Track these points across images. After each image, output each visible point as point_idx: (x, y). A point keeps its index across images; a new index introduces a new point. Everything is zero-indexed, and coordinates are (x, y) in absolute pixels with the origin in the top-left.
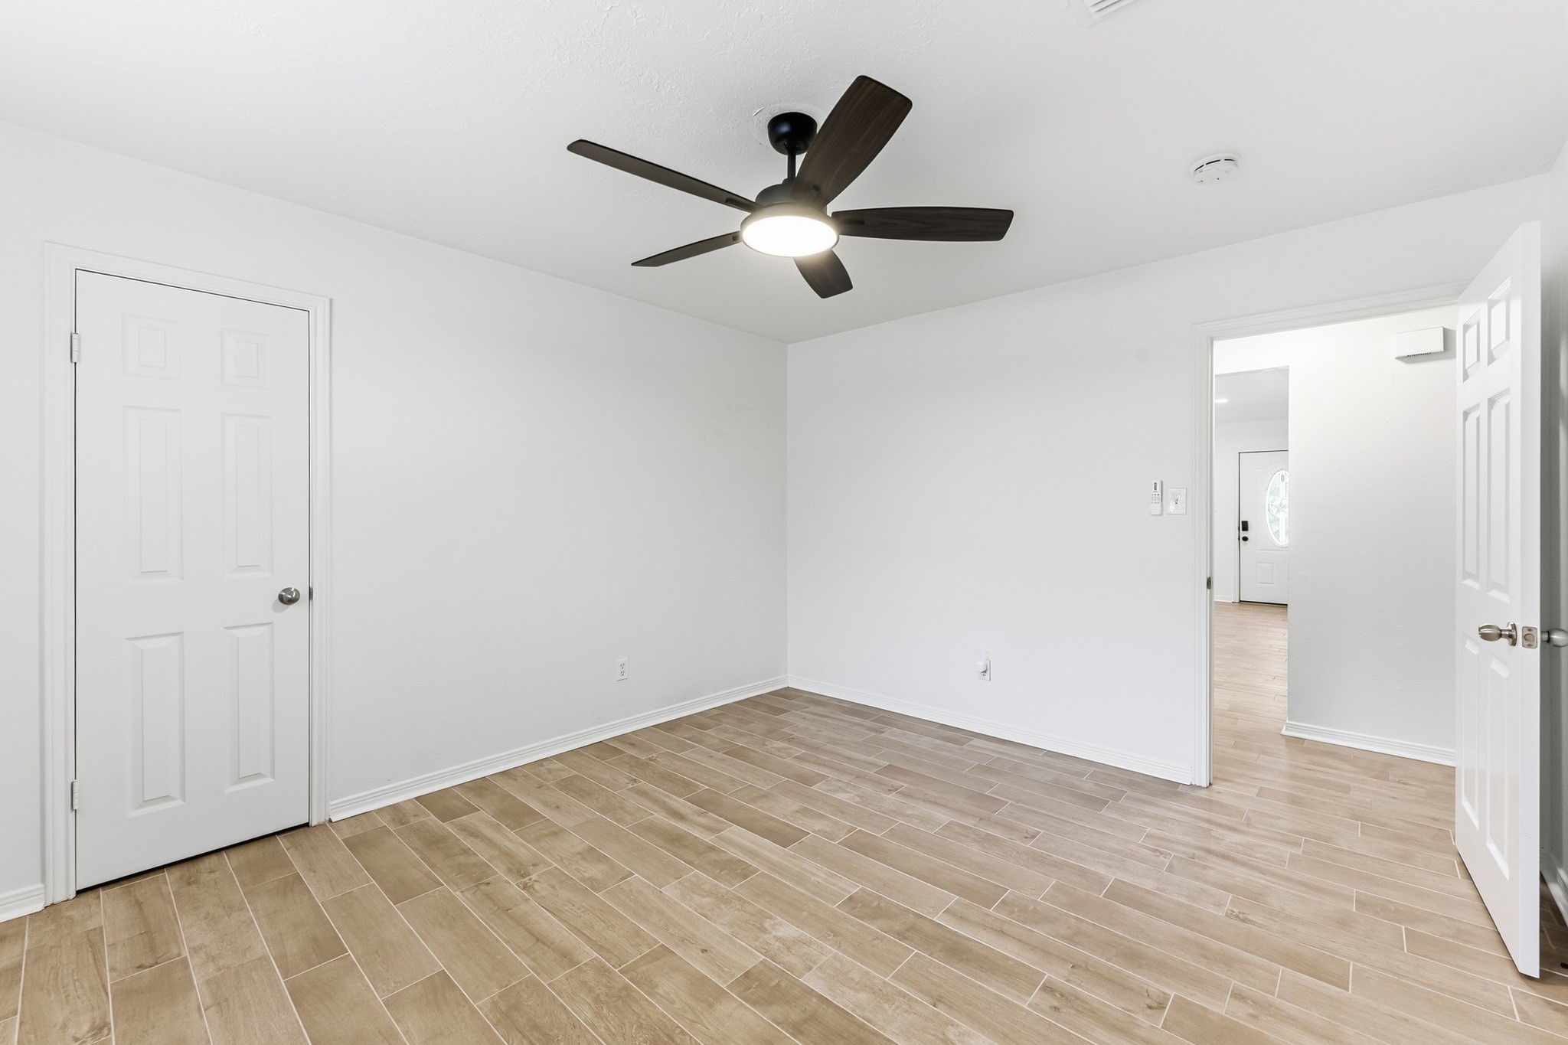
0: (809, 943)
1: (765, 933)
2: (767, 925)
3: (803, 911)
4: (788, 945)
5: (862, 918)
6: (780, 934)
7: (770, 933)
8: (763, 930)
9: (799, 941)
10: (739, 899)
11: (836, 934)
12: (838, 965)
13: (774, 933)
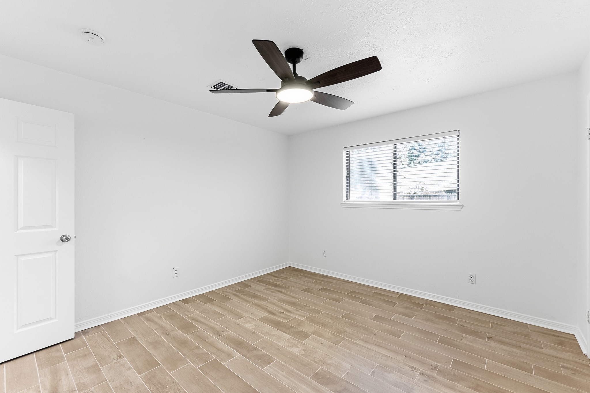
0: (288, 346)
1: (303, 349)
2: (303, 352)
3: (289, 357)
4: (295, 345)
5: (267, 355)
6: (298, 349)
7: (301, 349)
8: (305, 351)
9: (292, 347)
10: (316, 362)
11: (278, 349)
12: (279, 340)
13: (300, 349)
